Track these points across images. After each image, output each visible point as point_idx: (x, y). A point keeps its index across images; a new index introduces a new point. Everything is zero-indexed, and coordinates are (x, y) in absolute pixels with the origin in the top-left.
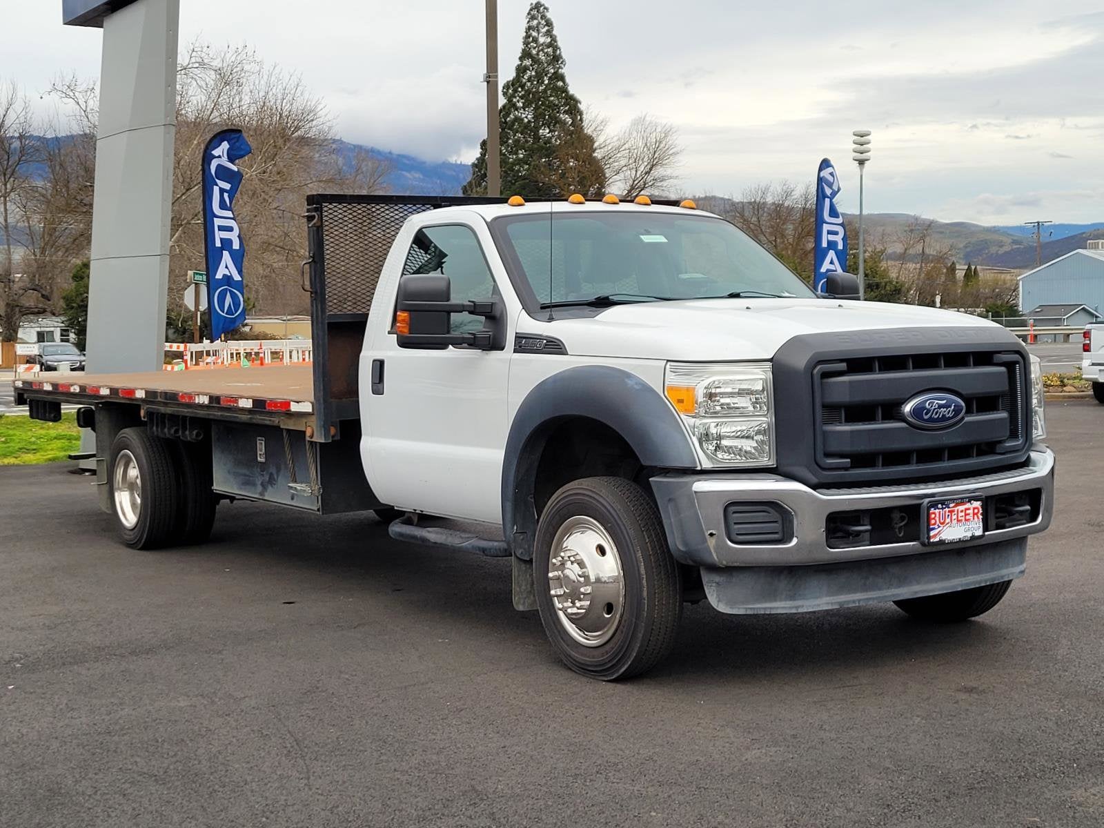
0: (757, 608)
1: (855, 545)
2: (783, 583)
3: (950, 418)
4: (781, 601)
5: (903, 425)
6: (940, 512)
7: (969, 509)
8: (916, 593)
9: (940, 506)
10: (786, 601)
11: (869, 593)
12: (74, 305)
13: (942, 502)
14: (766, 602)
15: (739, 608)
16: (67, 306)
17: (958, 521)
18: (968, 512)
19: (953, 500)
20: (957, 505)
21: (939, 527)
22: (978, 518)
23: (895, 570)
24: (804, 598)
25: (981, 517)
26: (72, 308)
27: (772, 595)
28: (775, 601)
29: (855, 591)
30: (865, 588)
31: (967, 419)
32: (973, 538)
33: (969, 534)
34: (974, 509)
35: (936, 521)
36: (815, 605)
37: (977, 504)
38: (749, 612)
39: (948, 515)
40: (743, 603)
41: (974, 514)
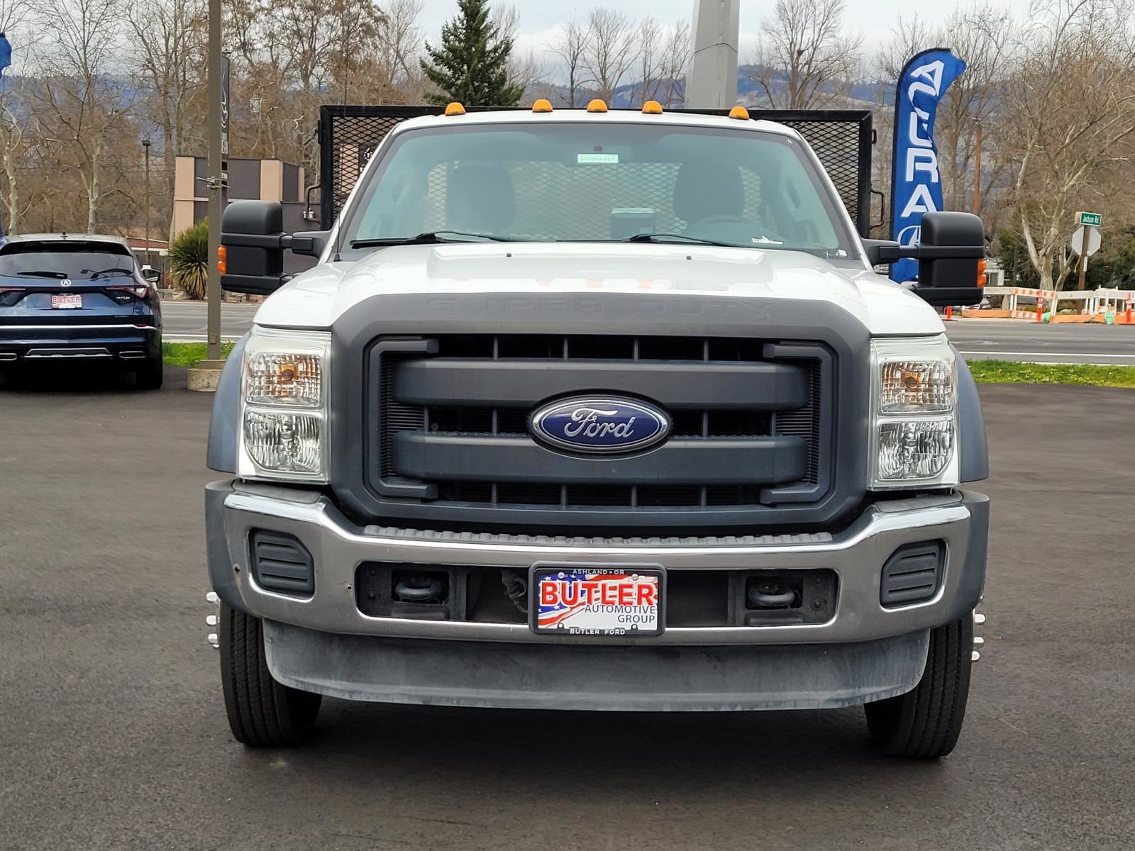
0: (308, 684)
1: (412, 615)
2: (336, 654)
3: (622, 440)
4: (336, 679)
5: (529, 442)
6: (564, 586)
7: (630, 586)
8: (570, 703)
9: (561, 575)
10: (342, 680)
11: (482, 691)
12: (1010, 246)
13: (568, 571)
14: (319, 677)
15: (290, 679)
16: (1003, 247)
17: (604, 602)
18: (626, 590)
19: (591, 569)
20: (601, 577)
21: (562, 607)
22: (650, 602)
23: (531, 663)
24: (367, 680)
25: (655, 602)
26: (1008, 250)
27: (324, 669)
28: (328, 677)
29: (457, 684)
30: (475, 683)
31: (670, 444)
32: (633, 633)
33: (627, 626)
34: (640, 587)
35: (555, 598)
36: (380, 694)
37: (651, 581)
38: (300, 687)
39: (583, 592)
40: (295, 673)
41: (640, 596)
